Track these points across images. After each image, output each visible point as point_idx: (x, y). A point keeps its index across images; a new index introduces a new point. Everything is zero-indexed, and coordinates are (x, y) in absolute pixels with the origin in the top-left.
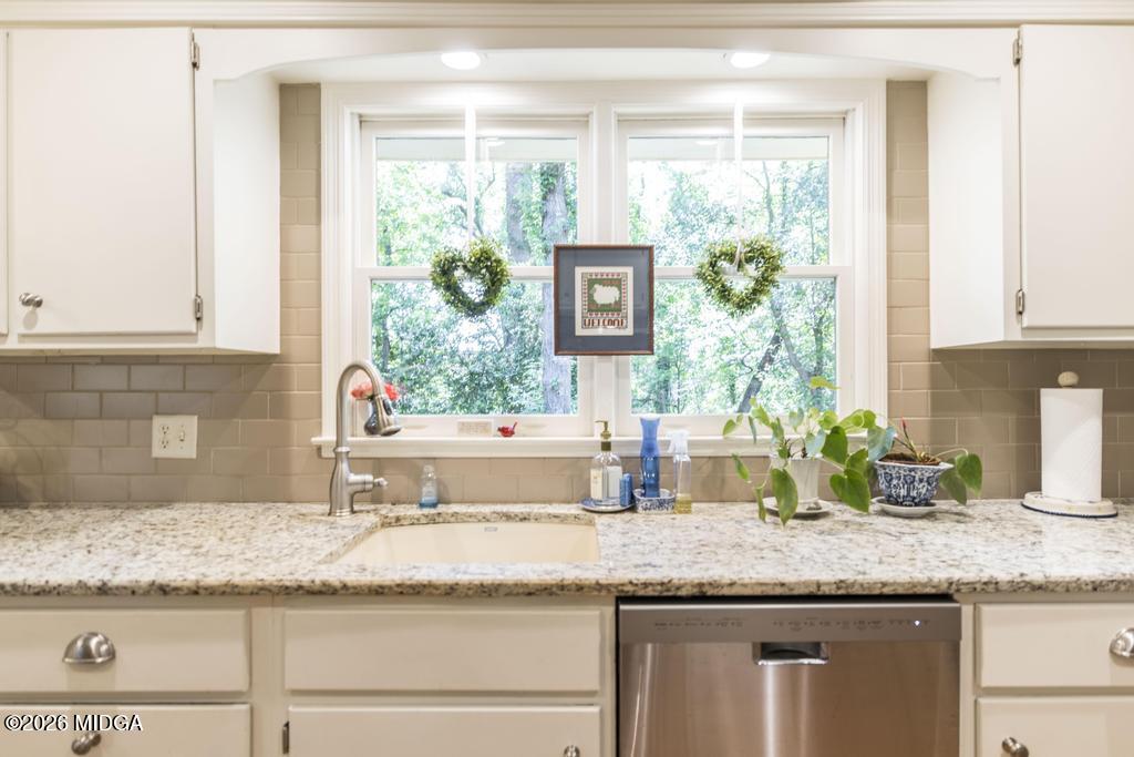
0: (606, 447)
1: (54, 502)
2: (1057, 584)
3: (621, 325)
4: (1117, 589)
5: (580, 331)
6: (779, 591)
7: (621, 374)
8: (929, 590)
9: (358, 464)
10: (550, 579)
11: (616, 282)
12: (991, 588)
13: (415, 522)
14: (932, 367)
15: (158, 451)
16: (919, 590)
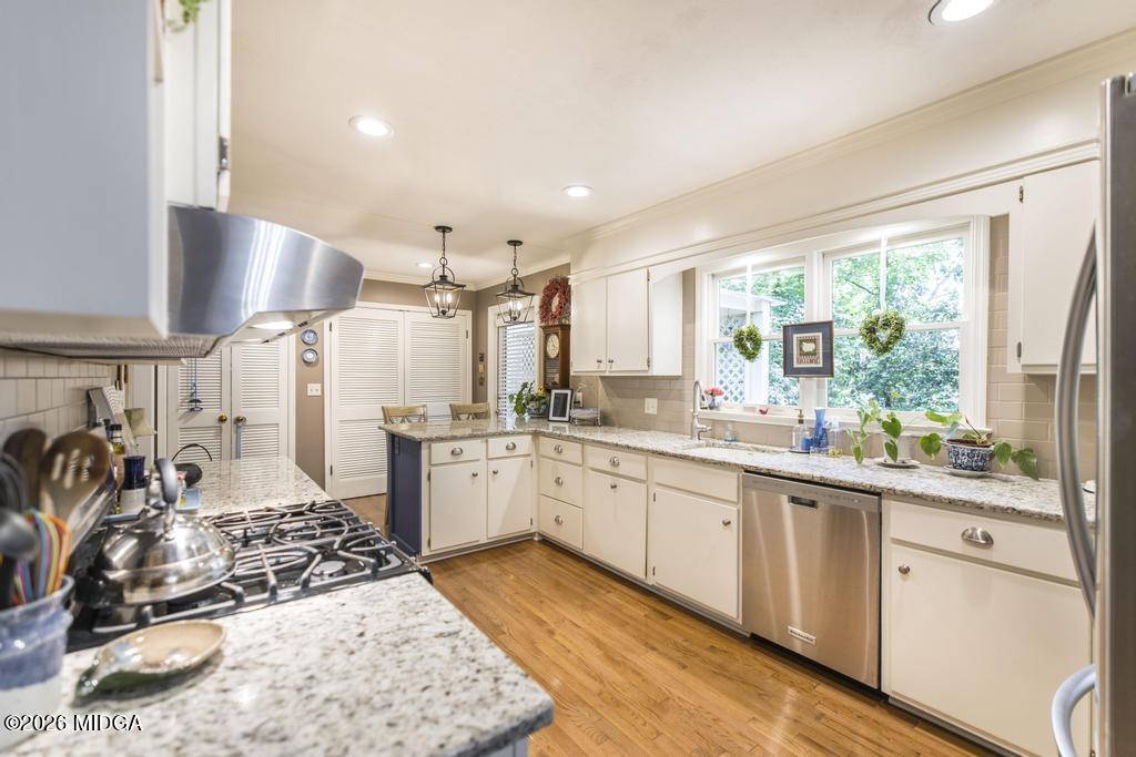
0: (801, 422)
1: (621, 426)
2: (928, 496)
3: (817, 363)
4: (964, 505)
5: (796, 365)
6: (797, 477)
7: (819, 386)
8: (861, 488)
9: (701, 420)
10: (722, 460)
11: (814, 341)
12: (891, 492)
13: (720, 447)
14: (1027, 387)
15: (646, 411)
16: (856, 487)
